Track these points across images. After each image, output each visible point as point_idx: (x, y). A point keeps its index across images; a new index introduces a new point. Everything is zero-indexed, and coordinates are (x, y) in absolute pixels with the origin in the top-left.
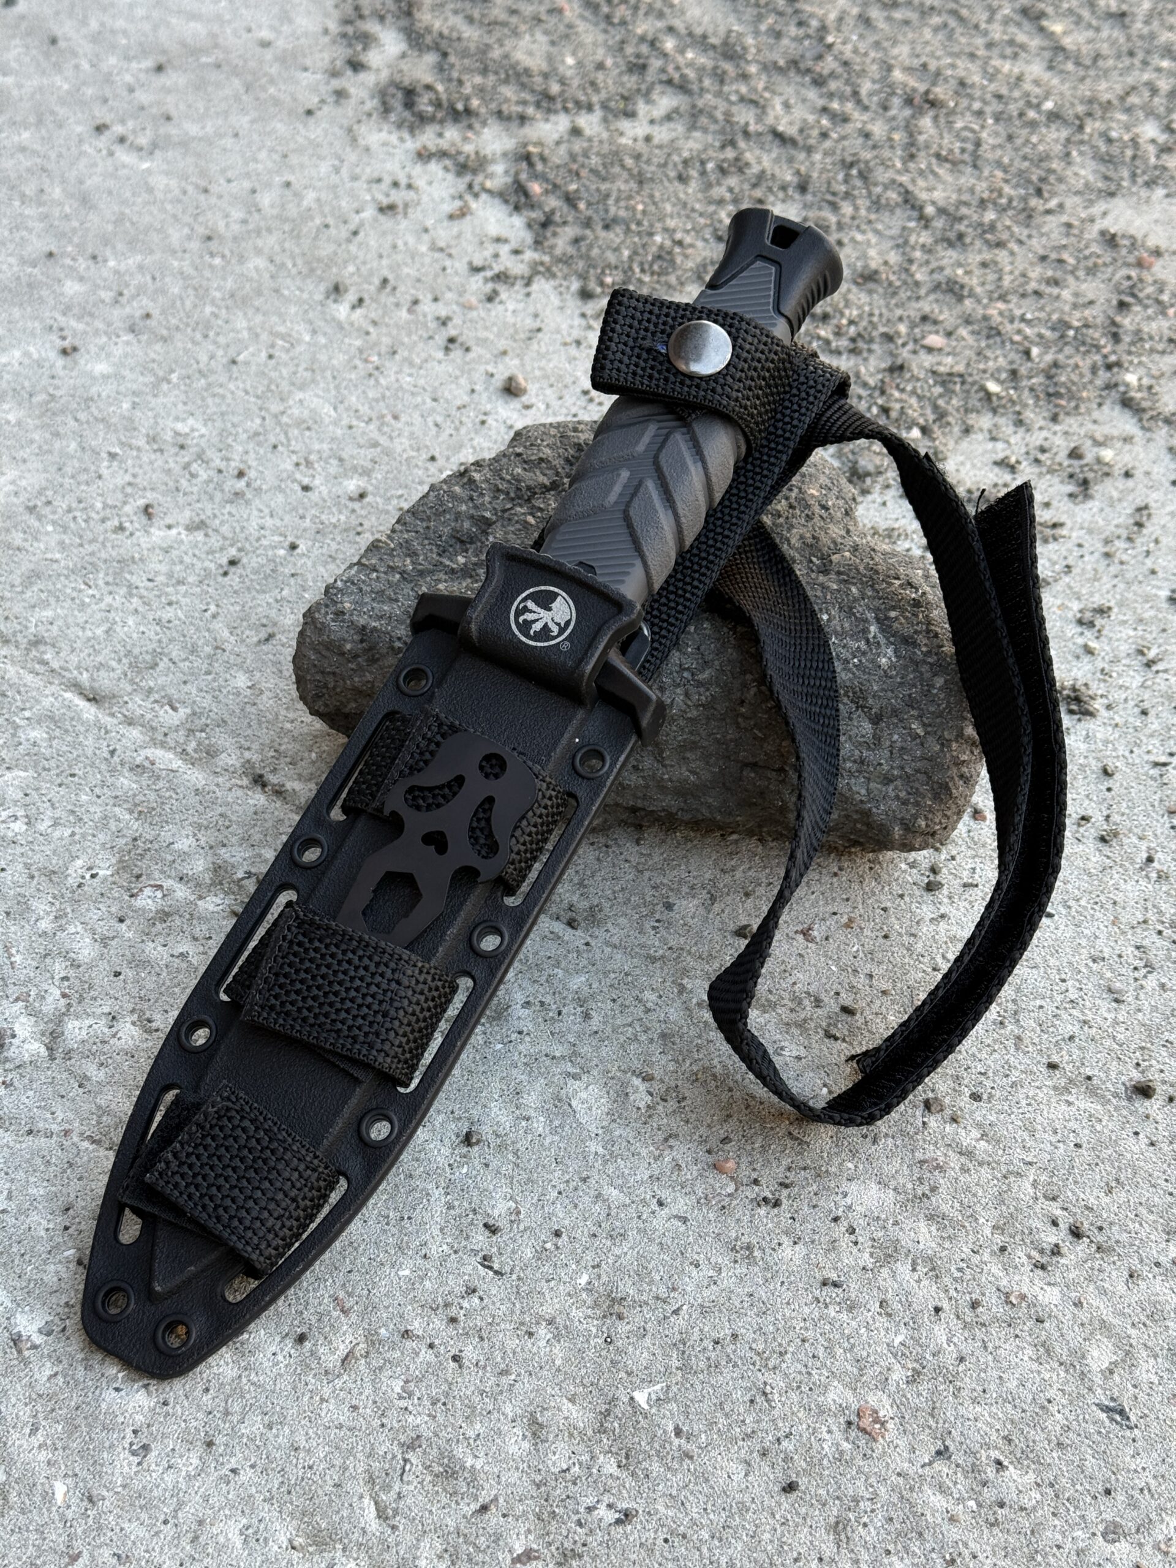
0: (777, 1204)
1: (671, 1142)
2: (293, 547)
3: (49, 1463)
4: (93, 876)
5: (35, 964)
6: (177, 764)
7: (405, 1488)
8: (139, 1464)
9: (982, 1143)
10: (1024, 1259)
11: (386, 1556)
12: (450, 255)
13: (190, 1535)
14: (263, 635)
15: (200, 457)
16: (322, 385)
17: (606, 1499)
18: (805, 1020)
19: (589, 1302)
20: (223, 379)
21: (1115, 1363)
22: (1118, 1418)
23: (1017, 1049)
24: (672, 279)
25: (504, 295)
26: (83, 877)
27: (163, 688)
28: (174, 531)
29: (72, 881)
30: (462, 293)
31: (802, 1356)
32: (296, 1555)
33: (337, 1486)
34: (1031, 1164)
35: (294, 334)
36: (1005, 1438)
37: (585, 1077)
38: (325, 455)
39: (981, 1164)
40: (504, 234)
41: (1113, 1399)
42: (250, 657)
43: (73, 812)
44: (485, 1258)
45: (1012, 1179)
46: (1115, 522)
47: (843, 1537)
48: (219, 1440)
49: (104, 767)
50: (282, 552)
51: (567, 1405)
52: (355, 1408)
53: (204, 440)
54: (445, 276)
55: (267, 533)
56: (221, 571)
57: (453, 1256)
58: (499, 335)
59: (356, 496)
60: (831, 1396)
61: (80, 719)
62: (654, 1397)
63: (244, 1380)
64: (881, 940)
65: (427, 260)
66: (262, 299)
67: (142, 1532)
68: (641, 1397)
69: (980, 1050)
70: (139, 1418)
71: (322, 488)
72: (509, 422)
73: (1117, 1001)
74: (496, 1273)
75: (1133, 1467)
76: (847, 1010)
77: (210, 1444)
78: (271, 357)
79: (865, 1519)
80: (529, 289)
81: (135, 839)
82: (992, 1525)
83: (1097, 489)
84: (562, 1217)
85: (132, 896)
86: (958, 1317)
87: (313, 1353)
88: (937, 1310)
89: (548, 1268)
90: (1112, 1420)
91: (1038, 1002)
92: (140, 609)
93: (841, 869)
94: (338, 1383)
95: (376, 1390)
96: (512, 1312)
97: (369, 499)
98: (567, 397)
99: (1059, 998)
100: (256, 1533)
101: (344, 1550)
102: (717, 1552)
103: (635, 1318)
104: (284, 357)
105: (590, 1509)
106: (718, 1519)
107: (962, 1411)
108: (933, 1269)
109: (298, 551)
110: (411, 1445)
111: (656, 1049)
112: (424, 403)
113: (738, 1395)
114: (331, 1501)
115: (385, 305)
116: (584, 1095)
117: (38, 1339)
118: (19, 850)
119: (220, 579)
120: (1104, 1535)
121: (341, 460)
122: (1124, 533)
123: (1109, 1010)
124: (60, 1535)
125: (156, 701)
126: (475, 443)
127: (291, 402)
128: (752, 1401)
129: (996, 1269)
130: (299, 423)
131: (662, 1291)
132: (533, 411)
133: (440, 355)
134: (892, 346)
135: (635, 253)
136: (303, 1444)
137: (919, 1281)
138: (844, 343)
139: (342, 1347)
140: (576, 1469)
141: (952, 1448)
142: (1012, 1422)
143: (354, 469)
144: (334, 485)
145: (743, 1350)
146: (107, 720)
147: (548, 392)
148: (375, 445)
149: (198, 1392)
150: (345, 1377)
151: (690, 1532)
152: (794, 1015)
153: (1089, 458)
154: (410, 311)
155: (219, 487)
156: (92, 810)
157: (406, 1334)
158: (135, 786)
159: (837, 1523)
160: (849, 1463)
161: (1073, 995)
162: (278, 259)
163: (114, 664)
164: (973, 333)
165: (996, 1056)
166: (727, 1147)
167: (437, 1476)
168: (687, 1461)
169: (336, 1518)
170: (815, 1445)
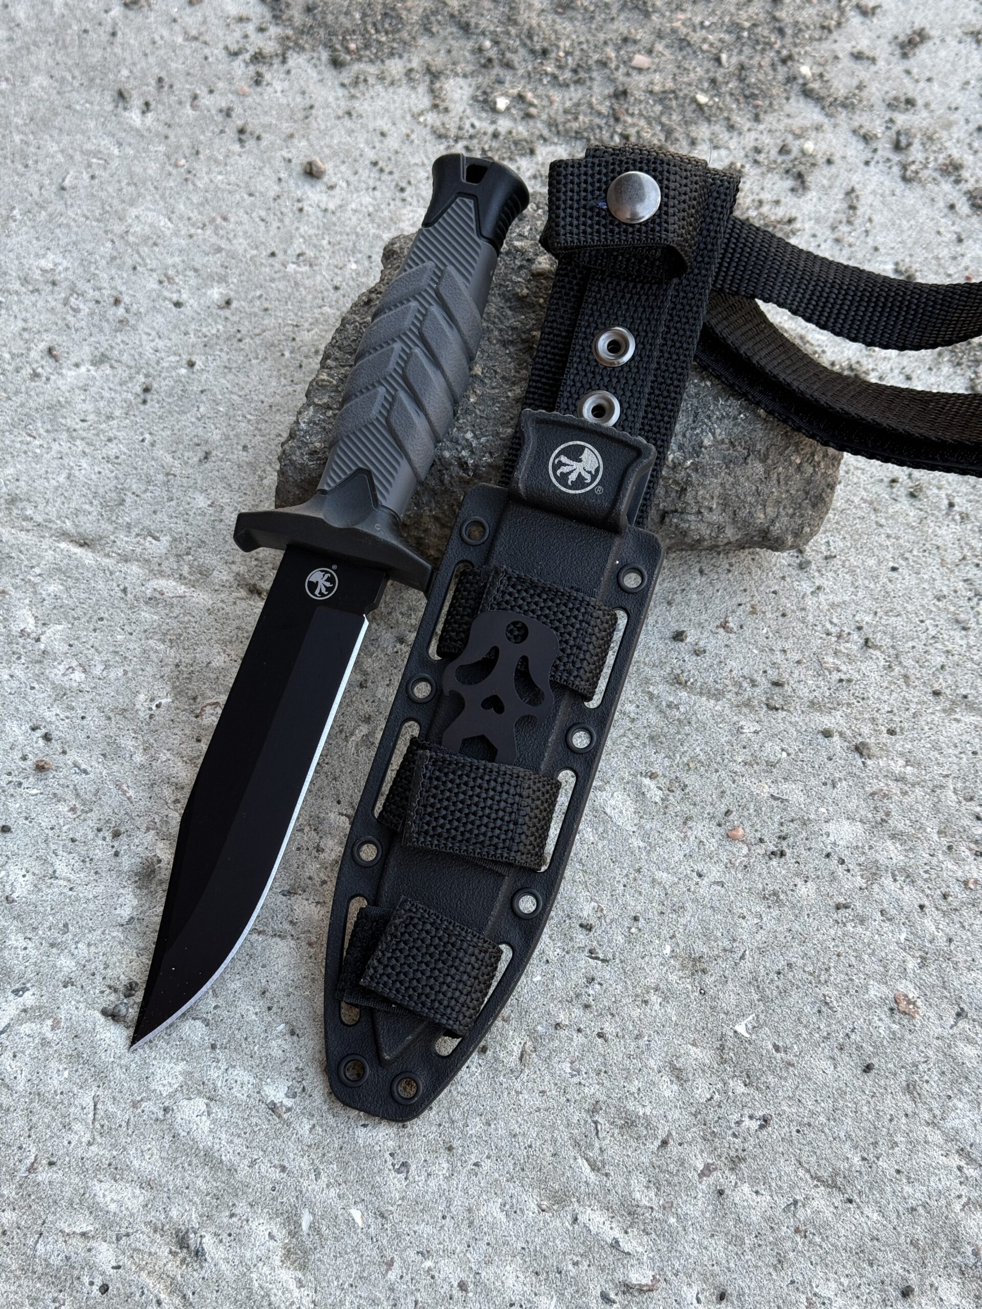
0: (782, 854)
1: (690, 823)
2: (191, 364)
3: (339, 1196)
4: (158, 706)
5: (147, 795)
6: (182, 589)
7: (604, 1143)
8: (406, 1179)
9: (909, 768)
10: (968, 853)
11: (610, 1197)
12: (205, 43)
13: (466, 1222)
14: (201, 455)
15: (73, 290)
16: (149, 198)
17: (746, 1112)
18: (749, 699)
19: (678, 966)
20: (60, 207)
23: (908, 686)
24: (405, 35)
25: (268, 76)
26: (150, 709)
27: (139, 521)
28: (83, 369)
29: (143, 714)
30: (230, 81)
31: (841, 968)
32: (547, 1215)
33: (554, 1155)
34: (947, 776)
35: (102, 149)
37: (607, 788)
38: (180, 268)
39: (913, 785)
40: (244, 13)
42: (199, 478)
43: (116, 652)
44: (591, 952)
45: (938, 791)
46: (833, 209)
47: (916, 1094)
48: (456, 1144)
49: (123, 605)
50: (183, 371)
51: (693, 1050)
52: (543, 1092)
53: (70, 273)
54: (210, 64)
55: (163, 354)
56: (140, 400)
57: (567, 956)
58: (279, 118)
59: (223, 304)
60: (872, 992)
61: (84, 566)
62: (750, 1026)
63: (455, 1093)
64: (780, 618)
65: (188, 51)
66: (60, 118)
67: (429, 1230)
68: (741, 1029)
69: (882, 693)
70: (390, 1144)
71: (191, 301)
72: (323, 206)
73: (964, 629)
74: (603, 961)
76: (776, 684)
77: (450, 1149)
78: (93, 177)
79: (926, 1077)
80: (286, 67)
81: (177, 666)
83: (810, 179)
84: (636, 906)
85: (197, 717)
86: (937, 909)
87: (496, 1060)
88: (922, 907)
89: (639, 948)
91: (910, 644)
92: (87, 450)
93: (731, 565)
94: (524, 1077)
95: (552, 1075)
96: (627, 989)
97: (234, 304)
98: (360, 170)
99: (923, 636)
100: (512, 1207)
101: (578, 1201)
102: (835, 1129)
103: (715, 971)
104: (105, 175)
105: (738, 1123)
106: (827, 1105)
107: (964, 980)
108: (908, 877)
109: (197, 367)
110: (595, 1109)
111: (650, 750)
112: (243, 200)
113: (807, 1009)
114: (555, 1168)
115: (170, 106)
116: (612, 802)
117: (289, 1103)
118: (88, 697)
119: (142, 407)
121: (196, 270)
122: (843, 217)
123: (962, 638)
124: (372, 1250)
125: (138, 535)
126: (302, 230)
127: (130, 221)
128: (819, 1012)
129: (950, 865)
130: (146, 239)
131: (726, 943)
132: (337, 191)
133: (237, 147)
134: (607, 71)
135: (364, 15)
136: (517, 1130)
137: (902, 888)
138: (567, 75)
139: (515, 1048)
140: (717, 1097)
141: (966, 1008)
143: (211, 276)
144: (200, 297)
145: (800, 975)
146: (106, 561)
147: (343, 168)
148: (219, 250)
150: (527, 1071)
151: (812, 1120)
152: (739, 698)
153: (795, 152)
154: (193, 107)
155: (103, 317)
156: (131, 647)
157: (558, 1026)
158: (156, 617)
159: (908, 1085)
160: (902, 1039)
161: (932, 632)
162: (55, 72)
163: (87, 507)
164: (667, 46)
165: (895, 695)
166: (731, 818)
167: (621, 1128)
168: (791, 1069)
169: (564, 1179)
170: (875, 1034)
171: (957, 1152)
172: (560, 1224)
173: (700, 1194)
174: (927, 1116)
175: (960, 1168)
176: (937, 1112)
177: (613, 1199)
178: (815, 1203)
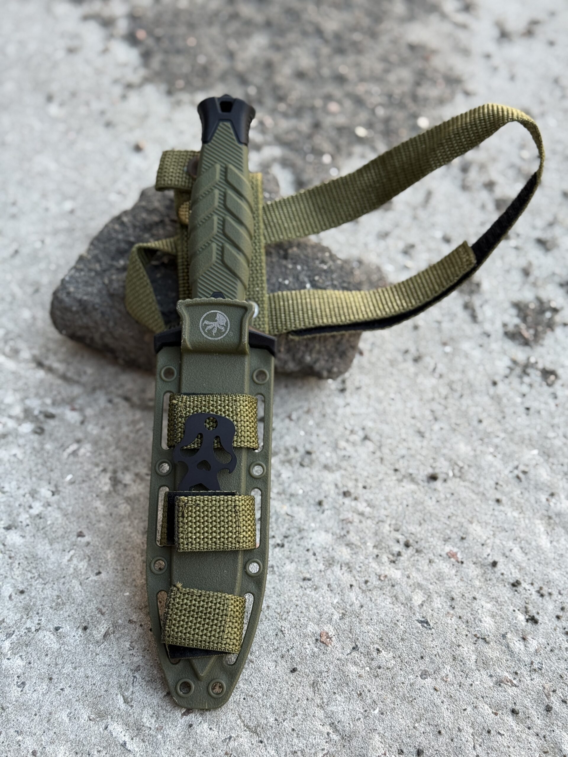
0: (283, 546)
7: (135, 688)
8: (22, 691)
9: (368, 508)
10: (386, 559)
11: (129, 719)
13: (47, 719)
18: (291, 459)
21: (424, 601)
22: (425, 625)
23: (381, 463)
25: (130, 96)
31: (296, 613)
32: (92, 723)
33: (106, 691)
34: (388, 516)
36: (380, 639)
39: (367, 518)
40: (127, 61)
41: (423, 617)
45: (380, 524)
47: (316, 689)
48: (54, 677)
52: (111, 656)
56: (11, 257)
60: (309, 628)
63: (62, 649)
64: (322, 417)
67: (26, 720)
70: (19, 671)
73: (422, 437)
75: (432, 645)
76: (309, 453)
77: (51, 679)
79: (325, 680)
80: (141, 91)
82: (376, 677)
86: (360, 588)
87: (91, 634)
88: (351, 586)
90: (423, 626)
94: (102, 646)
95: (119, 647)
99: (398, 438)
100: (74, 715)
101: (112, 718)
102: (265, 701)
106: (265, 687)
107: (362, 629)
108: (349, 568)
110: (136, 670)
113: (270, 633)
114: (104, 698)
120: (421, 676)
123: (419, 442)
128: (276, 635)
129: (374, 565)
133: (103, 132)
136: (90, 674)
137: (343, 574)
139: (103, 630)
141: (359, 646)
142: (383, 631)
145: (272, 613)
149: (43, 657)
150: (105, 643)
151: (254, 694)
152: (286, 457)
157: (130, 621)
159: (314, 683)
160: (317, 657)
161: (404, 436)
165: (372, 468)
167: (148, 682)
168: (251, 664)
169: (107, 705)
170: (303, 651)
171: (330, 724)
172: (97, 728)
173: (179, 725)
174: (319, 701)
175: (328, 734)
176: (325, 700)
177: (131, 720)
178: (241, 740)
